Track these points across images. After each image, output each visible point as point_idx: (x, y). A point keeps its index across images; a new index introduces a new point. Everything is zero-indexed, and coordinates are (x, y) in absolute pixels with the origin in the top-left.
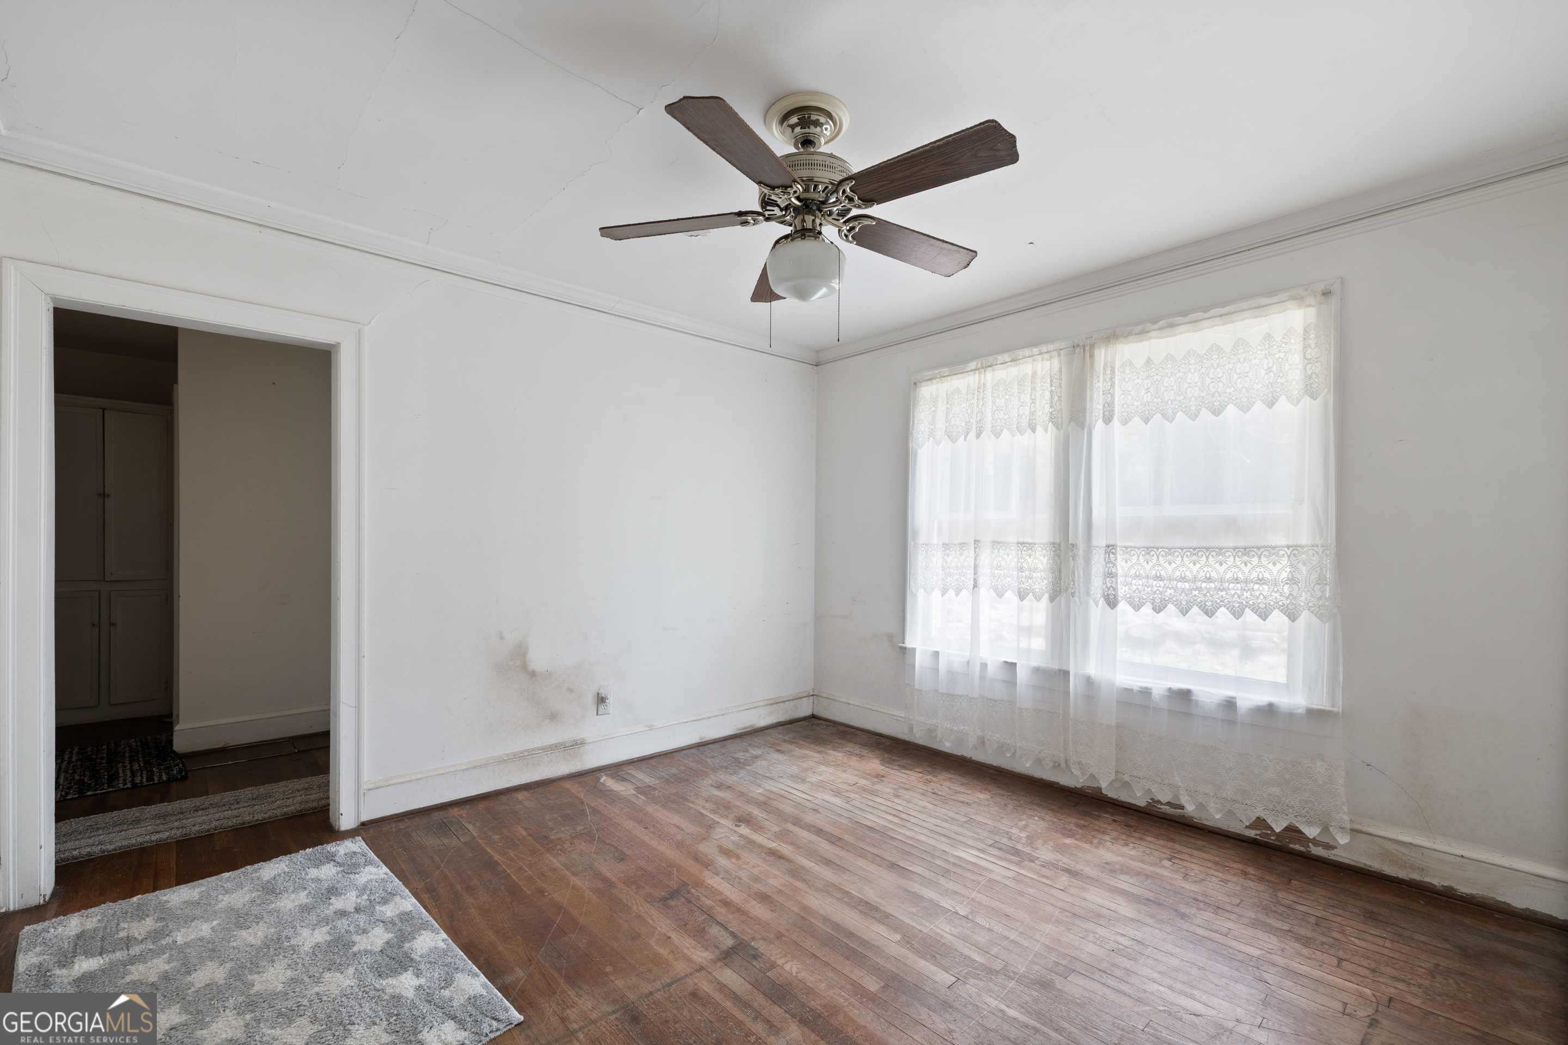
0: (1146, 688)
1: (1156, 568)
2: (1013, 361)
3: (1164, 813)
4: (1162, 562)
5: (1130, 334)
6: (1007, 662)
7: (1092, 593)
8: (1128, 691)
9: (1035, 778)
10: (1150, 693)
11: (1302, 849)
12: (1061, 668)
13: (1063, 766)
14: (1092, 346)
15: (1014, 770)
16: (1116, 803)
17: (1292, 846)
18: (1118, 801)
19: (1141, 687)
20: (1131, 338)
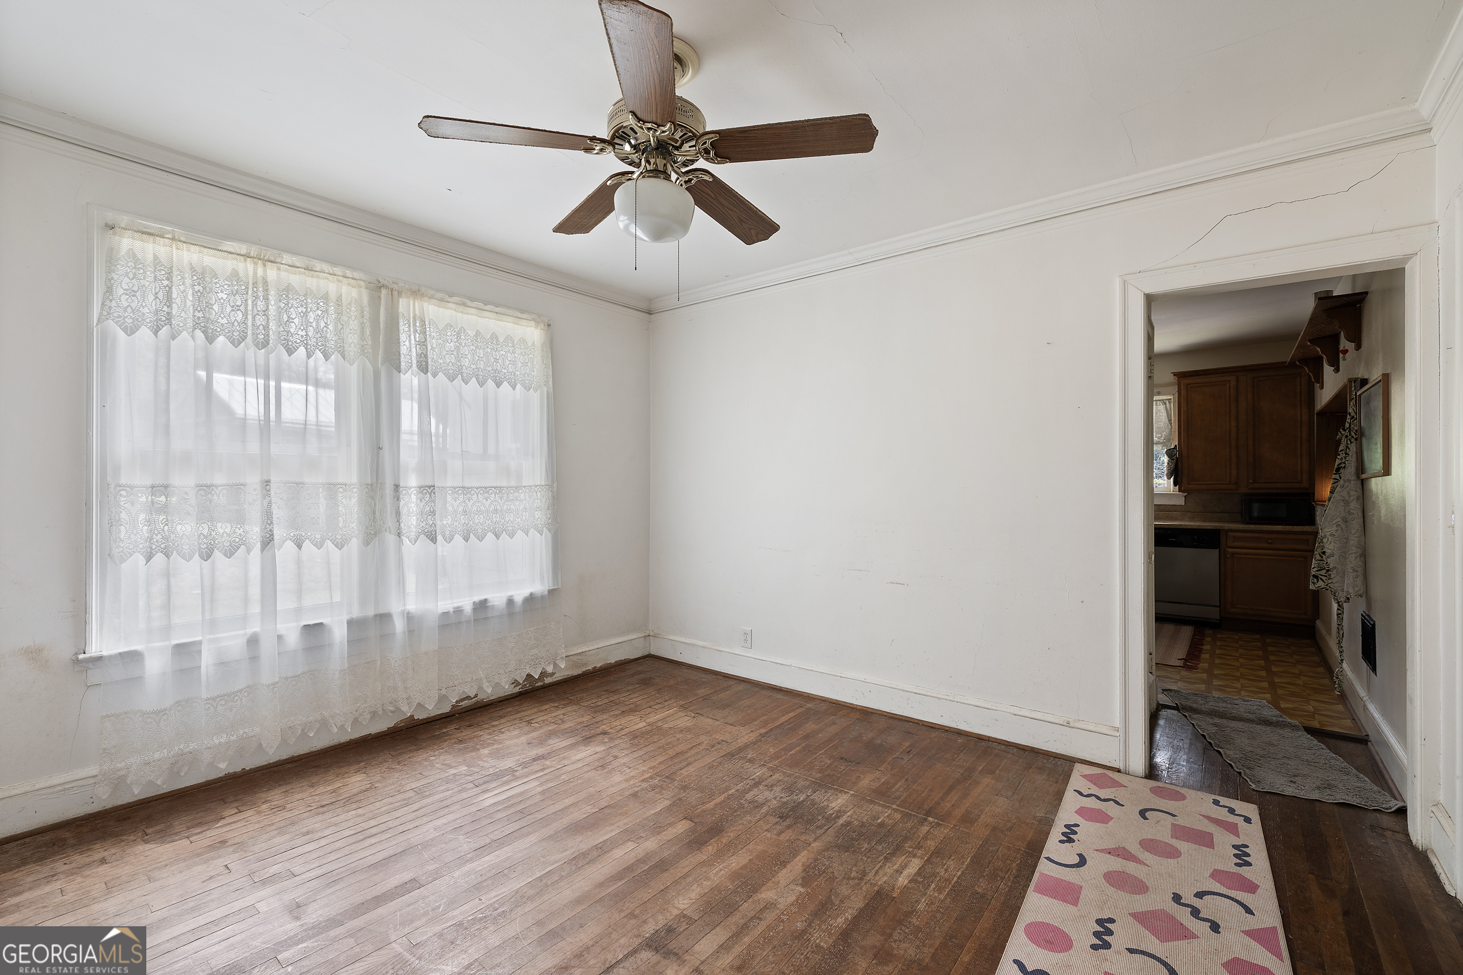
0: (458, 607)
1: (476, 504)
2: (307, 269)
3: (465, 707)
4: (481, 499)
5: (432, 297)
6: (308, 625)
7: (404, 532)
8: (445, 614)
9: (343, 743)
10: (462, 611)
11: (542, 683)
12: (376, 613)
13: (380, 713)
14: (400, 293)
15: (314, 749)
16: (429, 720)
17: (536, 685)
18: (430, 718)
19: (454, 608)
20: (434, 301)
